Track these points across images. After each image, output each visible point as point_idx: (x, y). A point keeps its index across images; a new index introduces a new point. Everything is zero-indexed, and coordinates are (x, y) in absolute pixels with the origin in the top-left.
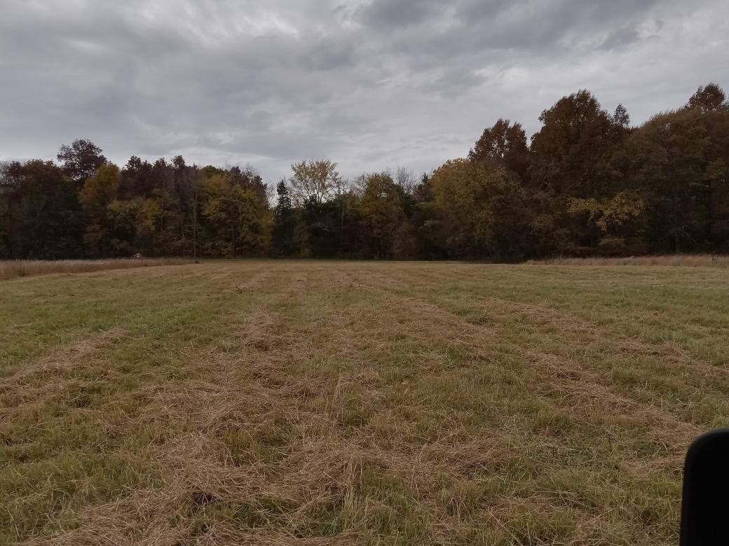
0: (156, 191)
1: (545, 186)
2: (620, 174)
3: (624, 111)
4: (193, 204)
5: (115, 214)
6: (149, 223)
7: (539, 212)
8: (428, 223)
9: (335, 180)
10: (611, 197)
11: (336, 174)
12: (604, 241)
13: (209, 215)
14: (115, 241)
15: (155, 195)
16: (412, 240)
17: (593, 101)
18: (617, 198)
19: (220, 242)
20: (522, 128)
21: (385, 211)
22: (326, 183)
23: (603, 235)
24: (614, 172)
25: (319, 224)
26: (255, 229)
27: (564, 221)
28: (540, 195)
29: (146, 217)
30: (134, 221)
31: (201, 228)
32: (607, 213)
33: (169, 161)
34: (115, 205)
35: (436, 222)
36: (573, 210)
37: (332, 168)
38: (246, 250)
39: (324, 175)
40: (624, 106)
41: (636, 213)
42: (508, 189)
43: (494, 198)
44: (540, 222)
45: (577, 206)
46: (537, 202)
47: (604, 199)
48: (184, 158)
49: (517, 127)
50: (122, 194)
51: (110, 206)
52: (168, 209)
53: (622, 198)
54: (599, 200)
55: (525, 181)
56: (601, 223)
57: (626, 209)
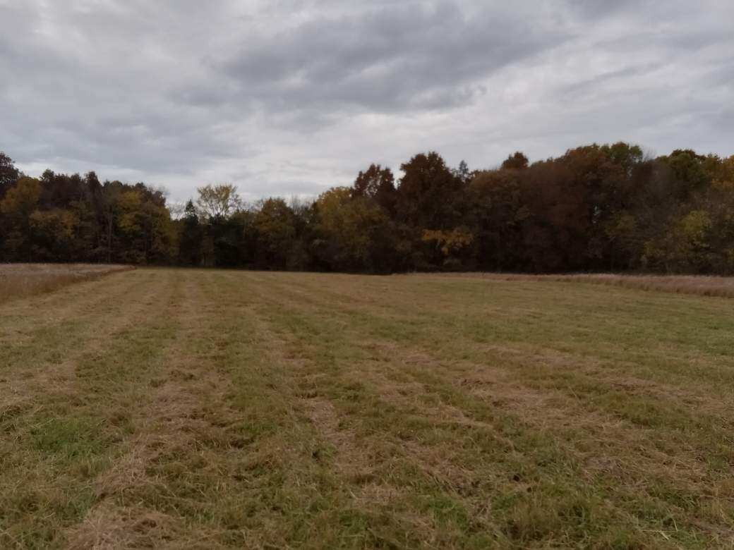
0: (73, 203)
1: (407, 219)
2: (460, 214)
3: (465, 165)
4: (110, 217)
5: (36, 222)
6: (69, 231)
7: (402, 238)
8: (317, 242)
9: (236, 200)
10: (451, 230)
11: (237, 196)
12: (446, 262)
13: (124, 227)
14: (35, 247)
15: (71, 206)
16: (305, 256)
17: (440, 159)
18: (455, 231)
19: (135, 251)
20: (391, 172)
21: (279, 229)
22: (229, 204)
23: (447, 257)
24: (454, 212)
25: (224, 239)
26: (165, 240)
27: (419, 246)
28: (403, 227)
29: (66, 227)
30: (54, 230)
31: (115, 237)
32: (449, 242)
33: (83, 176)
34: (37, 215)
35: (324, 241)
36: (425, 238)
37: (234, 191)
38: (156, 259)
39: (227, 196)
40: (465, 162)
41: (468, 243)
42: (381, 221)
43: (371, 227)
44: (402, 246)
45: (428, 236)
46: (402, 231)
47: (447, 232)
48: (96, 174)
49: (387, 170)
50: (42, 204)
51: (32, 216)
52: (86, 220)
53: (458, 231)
54: (444, 233)
55: (393, 214)
56: (445, 249)
57: (461, 239)
